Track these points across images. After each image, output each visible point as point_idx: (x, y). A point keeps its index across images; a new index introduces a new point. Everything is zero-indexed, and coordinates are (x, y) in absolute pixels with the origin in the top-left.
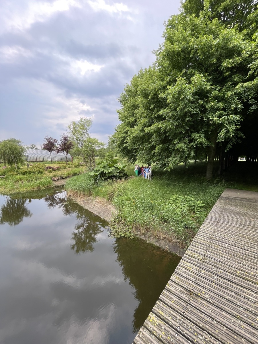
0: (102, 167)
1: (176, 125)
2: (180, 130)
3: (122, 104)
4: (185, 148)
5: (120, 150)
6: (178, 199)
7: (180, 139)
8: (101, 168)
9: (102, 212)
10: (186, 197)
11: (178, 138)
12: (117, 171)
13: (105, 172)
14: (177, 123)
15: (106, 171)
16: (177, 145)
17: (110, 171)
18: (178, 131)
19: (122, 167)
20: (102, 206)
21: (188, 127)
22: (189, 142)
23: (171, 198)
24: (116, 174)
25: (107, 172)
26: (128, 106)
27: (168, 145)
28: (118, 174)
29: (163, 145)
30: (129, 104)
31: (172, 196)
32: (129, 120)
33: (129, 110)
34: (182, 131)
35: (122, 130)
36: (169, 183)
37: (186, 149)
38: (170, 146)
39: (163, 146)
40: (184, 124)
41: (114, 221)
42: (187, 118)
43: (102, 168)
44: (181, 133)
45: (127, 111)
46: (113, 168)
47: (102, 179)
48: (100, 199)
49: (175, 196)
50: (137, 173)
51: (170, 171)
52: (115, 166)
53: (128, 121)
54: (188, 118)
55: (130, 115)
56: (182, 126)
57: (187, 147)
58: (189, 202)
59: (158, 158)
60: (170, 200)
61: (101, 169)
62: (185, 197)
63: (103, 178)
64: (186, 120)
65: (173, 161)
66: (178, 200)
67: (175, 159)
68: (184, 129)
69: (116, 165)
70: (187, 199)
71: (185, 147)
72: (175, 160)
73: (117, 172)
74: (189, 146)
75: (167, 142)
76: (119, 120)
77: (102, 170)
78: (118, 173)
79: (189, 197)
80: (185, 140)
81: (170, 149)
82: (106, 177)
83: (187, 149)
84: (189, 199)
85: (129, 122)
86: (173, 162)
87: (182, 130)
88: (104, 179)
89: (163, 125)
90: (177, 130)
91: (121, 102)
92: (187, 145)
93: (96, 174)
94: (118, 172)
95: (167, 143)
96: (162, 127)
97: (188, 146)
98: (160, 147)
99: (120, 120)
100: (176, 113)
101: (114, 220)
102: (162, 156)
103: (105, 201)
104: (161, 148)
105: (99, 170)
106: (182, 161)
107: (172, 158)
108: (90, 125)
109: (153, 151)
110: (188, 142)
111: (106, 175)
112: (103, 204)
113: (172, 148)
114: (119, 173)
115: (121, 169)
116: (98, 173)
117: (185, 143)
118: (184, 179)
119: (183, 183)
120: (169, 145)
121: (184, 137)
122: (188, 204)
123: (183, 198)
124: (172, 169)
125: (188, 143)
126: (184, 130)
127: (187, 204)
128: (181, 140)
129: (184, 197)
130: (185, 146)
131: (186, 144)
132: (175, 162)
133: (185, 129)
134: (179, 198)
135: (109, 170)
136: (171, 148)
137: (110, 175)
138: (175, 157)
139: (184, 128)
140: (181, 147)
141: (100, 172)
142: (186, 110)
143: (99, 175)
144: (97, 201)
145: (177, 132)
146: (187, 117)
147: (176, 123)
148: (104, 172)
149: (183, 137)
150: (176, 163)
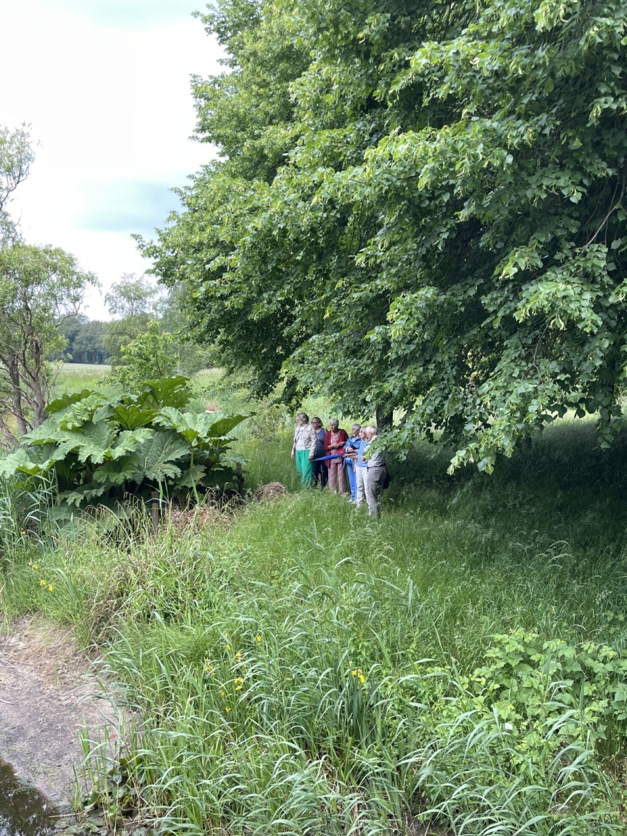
0: (70, 426)
1: (522, 145)
2: (546, 182)
3: (230, 49)
4: (587, 314)
5: (206, 321)
6: (535, 658)
7: (554, 246)
8: (67, 430)
9: (32, 733)
10: (590, 646)
11: (533, 242)
12: (168, 454)
13: (89, 458)
14: (523, 133)
15: (93, 452)
16: (532, 289)
17: (118, 452)
18: (535, 193)
19: (202, 429)
20: (40, 684)
21: (604, 165)
22: (612, 267)
23: (492, 653)
24: (161, 470)
25: (98, 459)
26: (254, 54)
27: (472, 292)
28: (172, 471)
29: (443, 288)
30: (260, 45)
31: (498, 637)
32: (257, 143)
33: (264, 84)
34: (565, 192)
35: (218, 199)
36: (490, 542)
37: (590, 320)
38: (485, 300)
39: (442, 298)
40: (577, 144)
41: (88, 808)
42: (599, 95)
43: (75, 430)
44: (558, 202)
45: (254, 88)
46: (142, 435)
47: (70, 501)
48: (39, 637)
49: (514, 640)
50: (304, 467)
51: (491, 470)
52: (156, 420)
53: (254, 148)
54: (606, 94)
55: (267, 114)
56: (567, 153)
57: (597, 307)
58: (610, 689)
59: (413, 379)
60: (482, 662)
61: (67, 436)
62: (585, 647)
63: (75, 498)
64: (594, 113)
65: (512, 399)
66: (535, 665)
67: (526, 387)
68: (579, 176)
69: (168, 415)
70: (598, 667)
71: (586, 303)
72: (527, 398)
73: (171, 462)
74: (612, 300)
75: (471, 272)
76: (201, 136)
77: (71, 442)
78: (177, 463)
79: (607, 651)
80: (585, 254)
81: (488, 320)
82: (94, 492)
83: (595, 317)
84: (609, 667)
85: (262, 149)
86: (513, 412)
87: (561, 183)
88: (84, 503)
89: (431, 147)
90: (527, 185)
91: (222, 35)
92: (603, 289)
93: (31, 466)
94: (173, 457)
95: (470, 281)
96: (424, 159)
97: (606, 297)
98: (421, 304)
99: (209, 140)
100: (527, 61)
101: (95, 795)
102: (439, 366)
103: (69, 651)
104: (428, 312)
105: (54, 445)
106: (571, 405)
107: (500, 382)
108: (20, 161)
109: (377, 329)
110: (610, 274)
111: (96, 475)
112: (52, 676)
113: (500, 314)
114: (183, 464)
115: (194, 443)
116: (44, 466)
117: (589, 278)
118: (588, 518)
119: (581, 545)
120: (482, 291)
121: (580, 239)
122: (604, 703)
123: (570, 653)
124: (508, 454)
125: (607, 279)
126: (581, 184)
127: (595, 706)
128: (558, 256)
129: (579, 650)
130: (588, 296)
131: (594, 282)
132: (524, 412)
133: (589, 175)
134: (542, 652)
135: (113, 447)
136: (495, 312)
137: (119, 479)
138: (524, 375)
139: (579, 168)
140: (553, 307)
141: (59, 455)
142: (592, 32)
143: (46, 475)
144: (22, 645)
145: (529, 194)
146: (603, 90)
147: (522, 129)
148: (82, 458)
149: (570, 238)
150: (532, 417)
